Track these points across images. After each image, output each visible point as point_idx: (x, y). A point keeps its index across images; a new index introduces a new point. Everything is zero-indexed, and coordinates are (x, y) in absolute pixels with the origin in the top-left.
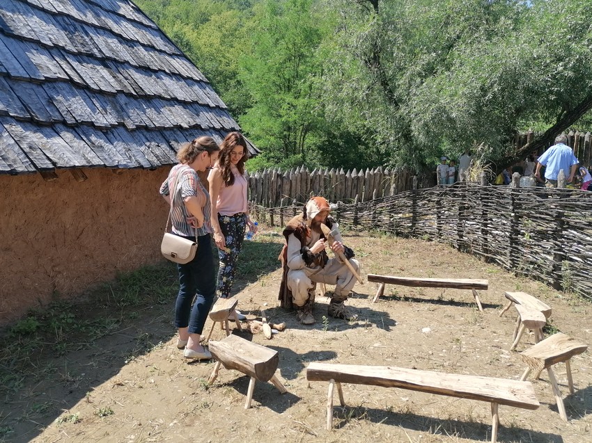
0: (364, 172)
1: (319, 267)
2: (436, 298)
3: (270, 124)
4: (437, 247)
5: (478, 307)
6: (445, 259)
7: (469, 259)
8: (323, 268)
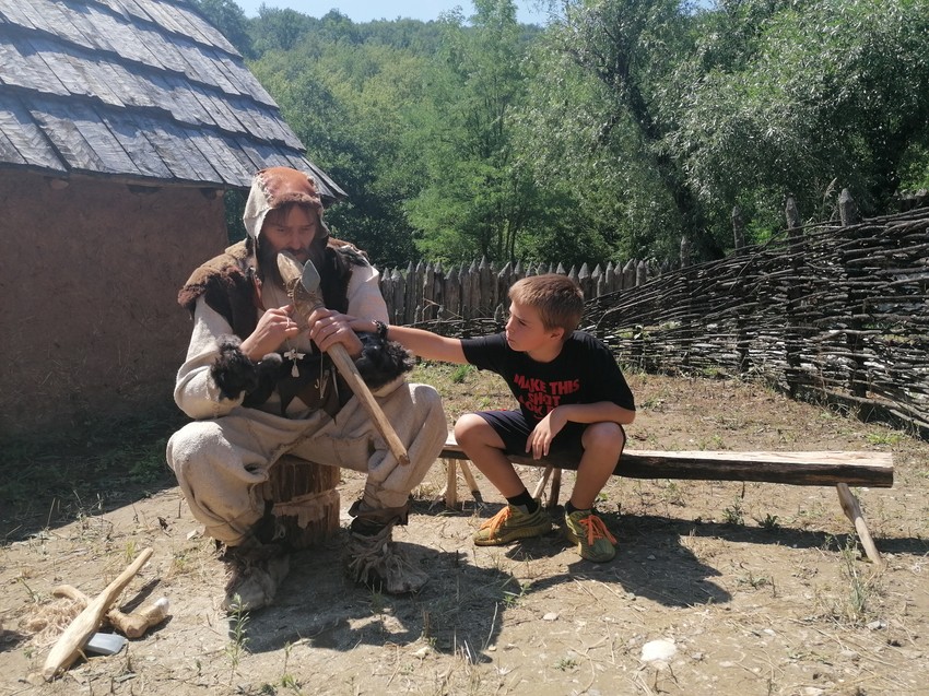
0: (603, 269)
1: (318, 416)
2: (719, 517)
3: (453, 210)
4: (738, 392)
5: (861, 547)
6: (756, 415)
7: (819, 416)
8: (333, 416)
